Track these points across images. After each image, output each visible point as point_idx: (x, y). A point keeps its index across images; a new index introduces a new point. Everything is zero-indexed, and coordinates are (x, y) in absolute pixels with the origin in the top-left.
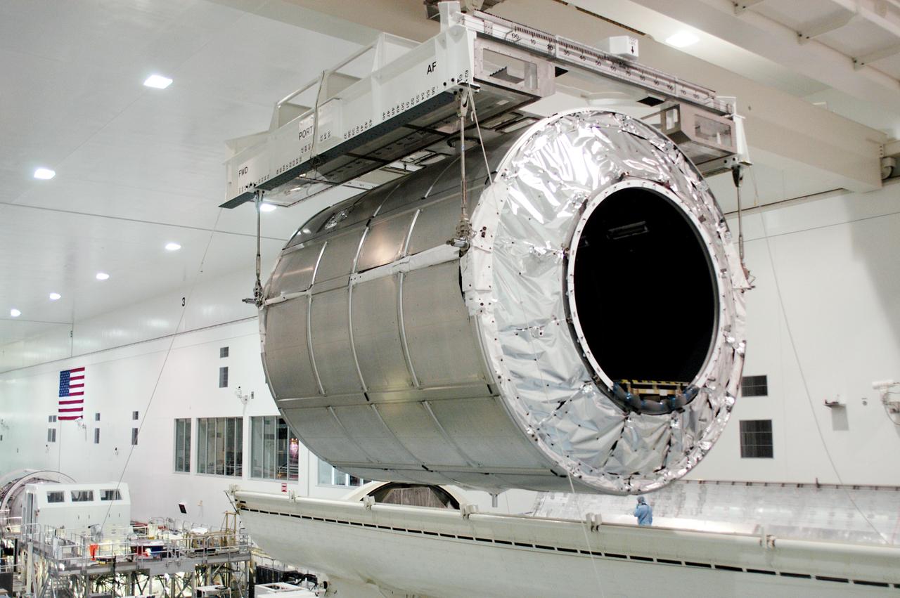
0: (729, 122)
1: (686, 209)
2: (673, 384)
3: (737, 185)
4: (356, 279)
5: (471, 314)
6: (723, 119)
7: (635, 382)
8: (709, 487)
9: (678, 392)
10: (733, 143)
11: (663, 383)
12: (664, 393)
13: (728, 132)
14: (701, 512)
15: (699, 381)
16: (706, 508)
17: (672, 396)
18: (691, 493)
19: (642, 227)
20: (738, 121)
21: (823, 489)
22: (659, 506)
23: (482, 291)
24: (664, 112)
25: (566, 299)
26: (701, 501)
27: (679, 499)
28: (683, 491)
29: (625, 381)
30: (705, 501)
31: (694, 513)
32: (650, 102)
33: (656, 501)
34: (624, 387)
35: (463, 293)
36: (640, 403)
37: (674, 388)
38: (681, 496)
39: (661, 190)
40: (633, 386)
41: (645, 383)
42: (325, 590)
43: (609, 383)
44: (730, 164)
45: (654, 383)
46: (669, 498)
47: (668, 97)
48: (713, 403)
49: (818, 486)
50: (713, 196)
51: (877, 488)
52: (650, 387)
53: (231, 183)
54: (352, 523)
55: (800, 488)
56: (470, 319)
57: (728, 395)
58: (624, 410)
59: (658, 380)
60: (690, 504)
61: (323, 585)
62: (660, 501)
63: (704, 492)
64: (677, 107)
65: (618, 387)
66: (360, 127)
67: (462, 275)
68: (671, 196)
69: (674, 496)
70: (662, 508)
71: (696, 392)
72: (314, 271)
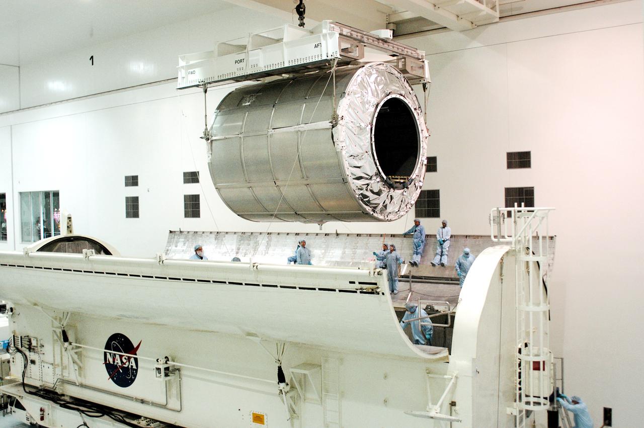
0: (422, 63)
1: (410, 105)
2: (405, 177)
3: (425, 91)
4: (271, 131)
5: (337, 150)
6: (419, 62)
7: (393, 177)
8: (273, 237)
9: (406, 180)
10: (424, 74)
11: (402, 177)
12: (402, 181)
13: (422, 67)
14: (267, 253)
15: (413, 176)
16: (270, 251)
17: (404, 182)
18: (263, 240)
19: (387, 109)
20: (426, 62)
21: (340, 236)
22: (243, 250)
23: (342, 142)
24: (398, 59)
25: (372, 144)
26: (268, 246)
27: (255, 245)
28: (257, 240)
29: (390, 177)
30: (270, 246)
31: (264, 254)
32: (393, 56)
33: (240, 247)
34: (389, 178)
35: (334, 142)
36: (395, 185)
37: (405, 179)
38: (256, 243)
39: (402, 98)
40: (392, 178)
41: (396, 177)
42: (11, 313)
43: (385, 177)
44: (422, 82)
45: (399, 177)
46: (249, 245)
47: (401, 54)
48: (417, 184)
49: (337, 235)
50: (416, 98)
51: (370, 235)
52: (397, 179)
53: (184, 78)
54: (27, 267)
55: (327, 236)
56: (337, 153)
57: (420, 181)
58: (389, 188)
59: (400, 176)
60: (262, 248)
61: (10, 310)
62: (243, 247)
63: (270, 240)
64: (405, 58)
65: (388, 179)
66: (277, 64)
67: (334, 135)
68: (405, 100)
69: (252, 243)
70: (244, 251)
71: (412, 180)
72: (243, 124)
